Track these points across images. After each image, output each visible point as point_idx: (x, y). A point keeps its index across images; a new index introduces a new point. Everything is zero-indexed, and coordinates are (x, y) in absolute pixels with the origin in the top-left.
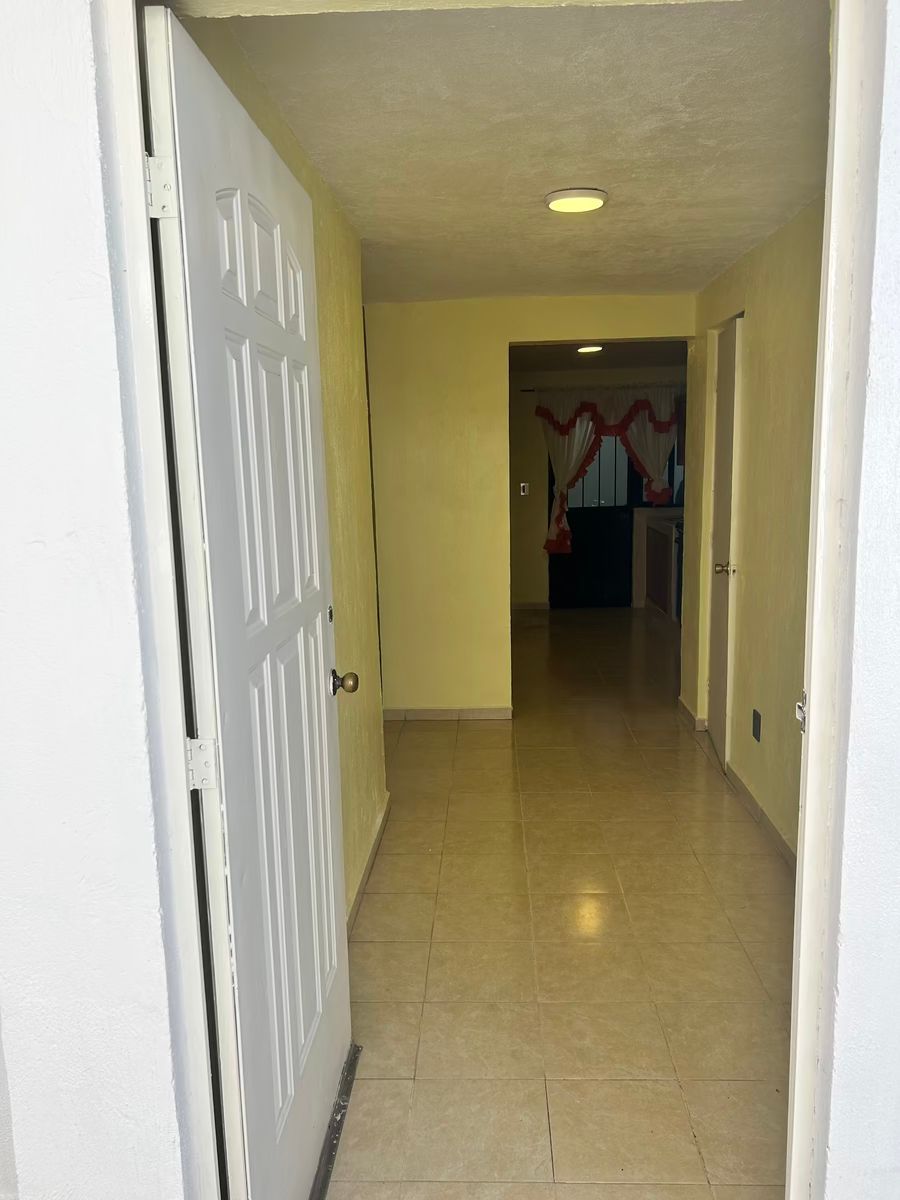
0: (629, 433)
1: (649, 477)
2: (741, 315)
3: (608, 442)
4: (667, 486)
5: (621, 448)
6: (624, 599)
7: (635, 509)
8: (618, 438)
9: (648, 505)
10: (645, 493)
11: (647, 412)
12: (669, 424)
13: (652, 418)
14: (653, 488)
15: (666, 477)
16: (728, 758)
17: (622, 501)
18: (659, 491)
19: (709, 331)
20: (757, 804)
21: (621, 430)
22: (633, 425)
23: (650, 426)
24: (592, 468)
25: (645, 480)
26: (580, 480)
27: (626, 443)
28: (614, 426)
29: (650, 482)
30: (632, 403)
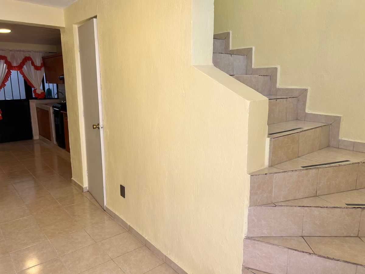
0: (23, 69)
1: (34, 88)
2: (96, 17)
3: (14, 73)
4: (43, 91)
5: (21, 76)
6: (29, 136)
7: (30, 100)
8: (18, 71)
9: (35, 98)
10: (33, 94)
11: (30, 62)
12: (41, 67)
13: (33, 64)
14: (37, 92)
15: (41, 87)
16: (105, 204)
17: (24, 97)
18: (40, 93)
19: (74, 25)
20: (126, 224)
21: (20, 68)
22: (25, 66)
23: (32, 67)
24: (8, 83)
25: (33, 89)
26: (3, 88)
27: (22, 73)
28: (16, 66)
29: (35, 90)
30: (23, 58)
